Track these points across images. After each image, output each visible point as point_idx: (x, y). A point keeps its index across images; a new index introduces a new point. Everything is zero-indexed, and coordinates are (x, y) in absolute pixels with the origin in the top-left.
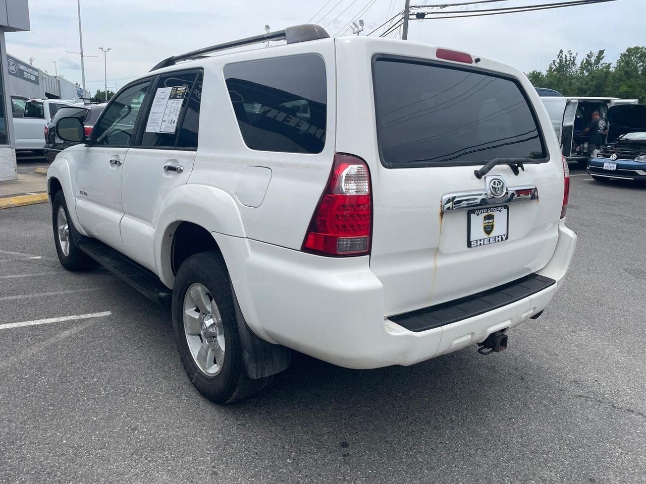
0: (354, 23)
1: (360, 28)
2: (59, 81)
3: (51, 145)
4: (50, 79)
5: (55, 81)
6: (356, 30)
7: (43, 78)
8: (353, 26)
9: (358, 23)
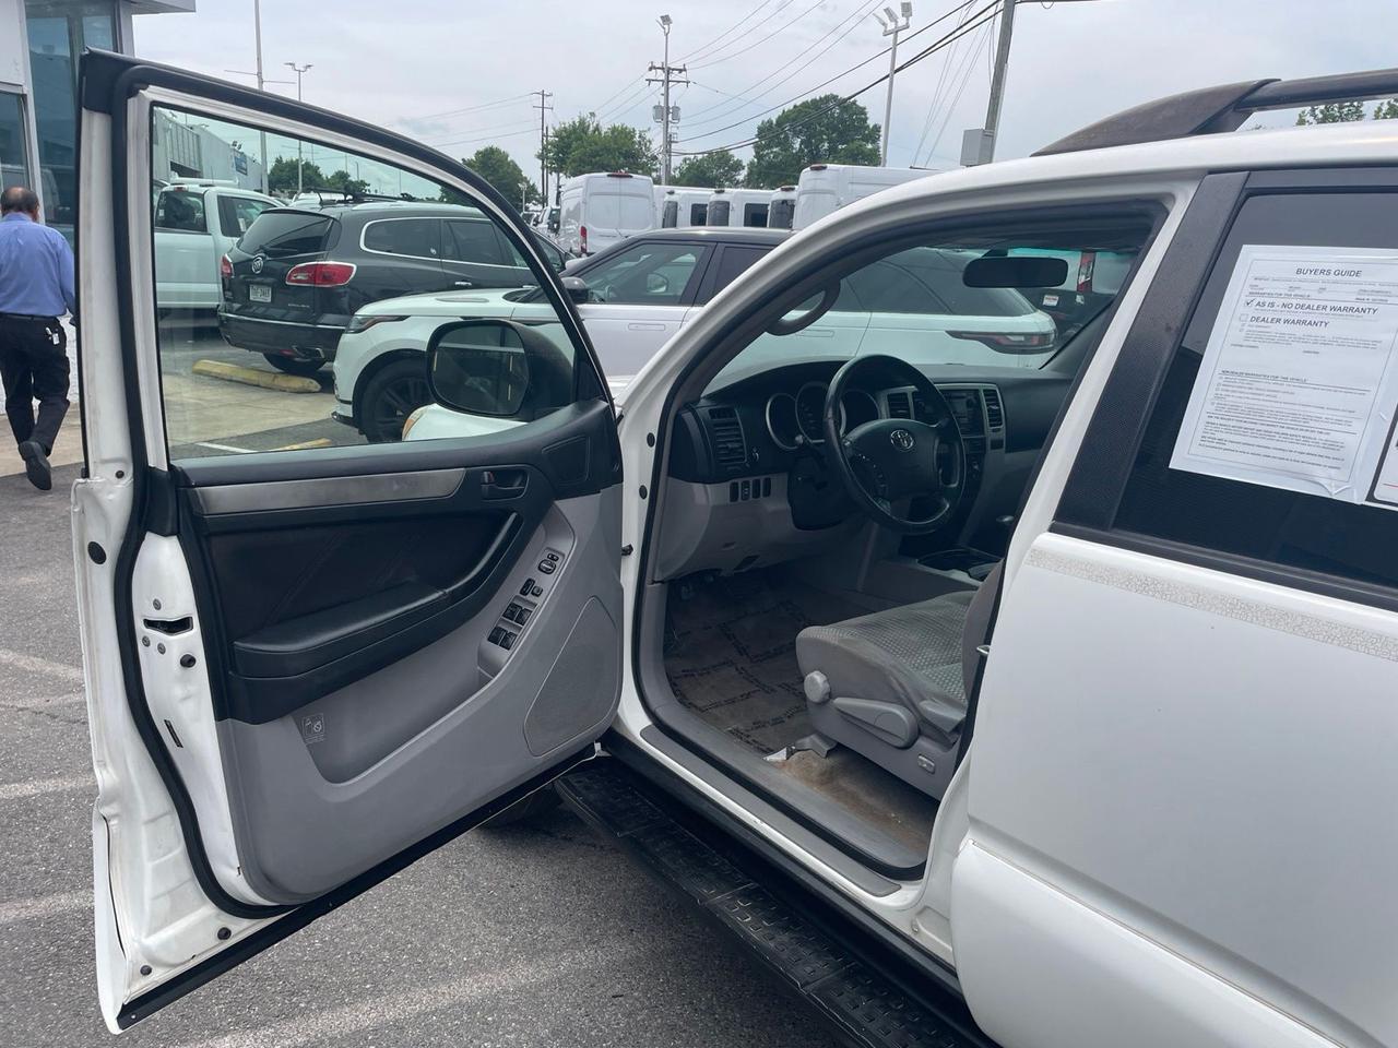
0: (887, 11)
1: (902, 21)
2: (198, 136)
3: (236, 306)
4: (180, 131)
5: (190, 136)
6: (891, 26)
7: (166, 130)
8: (886, 18)
9: (898, 11)
